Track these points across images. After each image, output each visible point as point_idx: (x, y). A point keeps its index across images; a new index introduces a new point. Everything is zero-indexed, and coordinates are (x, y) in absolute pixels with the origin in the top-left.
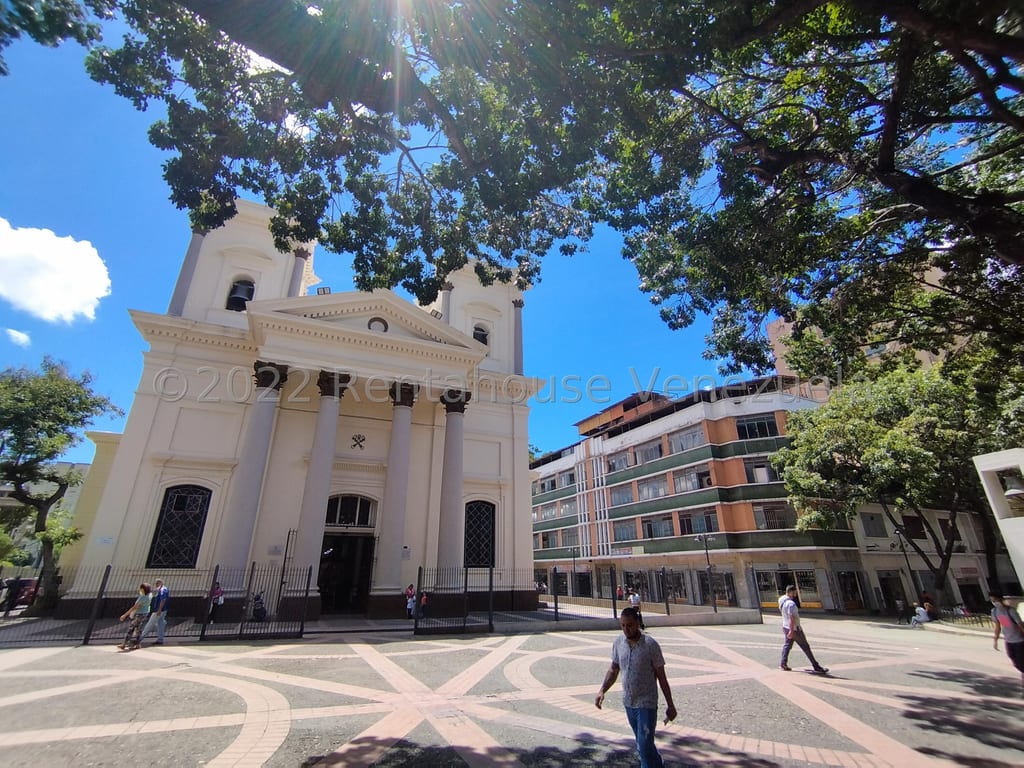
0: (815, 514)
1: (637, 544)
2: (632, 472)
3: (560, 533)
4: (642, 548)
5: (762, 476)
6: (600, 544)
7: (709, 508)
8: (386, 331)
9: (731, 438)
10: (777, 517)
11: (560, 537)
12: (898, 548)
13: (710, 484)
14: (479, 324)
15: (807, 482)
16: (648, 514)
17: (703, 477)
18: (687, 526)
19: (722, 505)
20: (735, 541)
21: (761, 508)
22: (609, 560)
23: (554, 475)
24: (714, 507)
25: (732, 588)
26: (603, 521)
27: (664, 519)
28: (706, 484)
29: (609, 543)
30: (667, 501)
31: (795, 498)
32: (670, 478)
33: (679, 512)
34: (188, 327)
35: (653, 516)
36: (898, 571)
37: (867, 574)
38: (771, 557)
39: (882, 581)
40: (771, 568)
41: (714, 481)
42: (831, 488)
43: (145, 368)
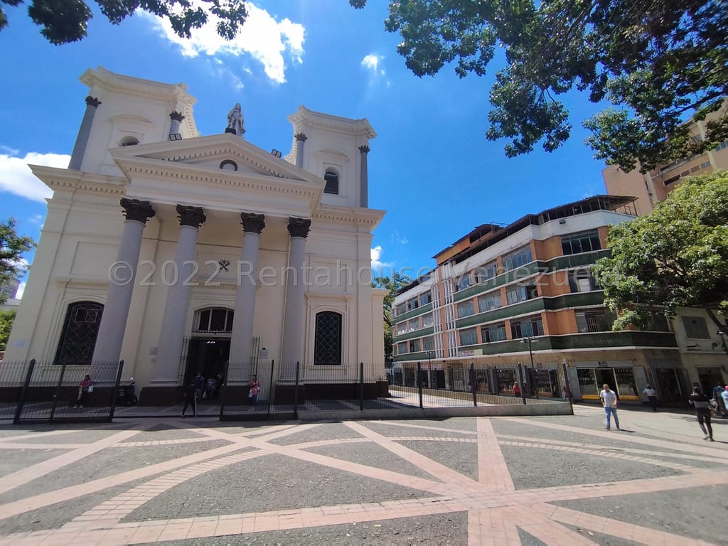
0: (630, 313)
1: (477, 347)
2: (473, 290)
3: (421, 341)
4: (481, 350)
5: (584, 286)
6: (450, 349)
7: (536, 315)
8: (236, 170)
9: (556, 253)
10: (598, 320)
11: (422, 344)
12: (719, 347)
13: (536, 295)
14: (329, 168)
15: (623, 284)
16: (486, 323)
17: (531, 291)
18: (517, 332)
19: (547, 313)
20: (558, 343)
21: (582, 314)
22: (457, 360)
23: (417, 297)
24: (540, 314)
25: (555, 382)
26: (452, 330)
27: (499, 327)
28: (533, 295)
29: (456, 347)
30: (502, 312)
31: (611, 300)
32: (503, 292)
33: (510, 320)
34: (79, 178)
35: (490, 324)
36: (718, 369)
37: (687, 371)
38: (592, 355)
39: (701, 377)
40: (593, 365)
41: (540, 292)
42: (649, 289)
43: (49, 212)
